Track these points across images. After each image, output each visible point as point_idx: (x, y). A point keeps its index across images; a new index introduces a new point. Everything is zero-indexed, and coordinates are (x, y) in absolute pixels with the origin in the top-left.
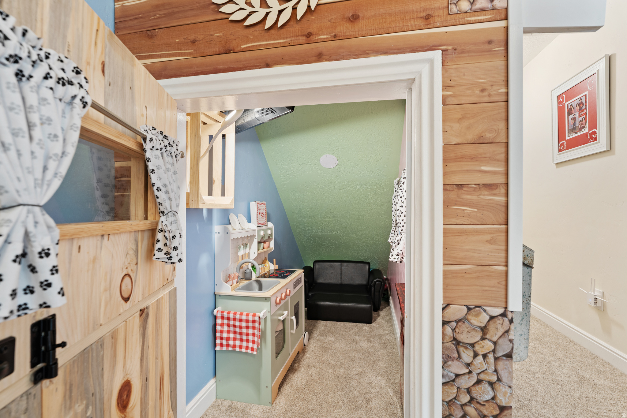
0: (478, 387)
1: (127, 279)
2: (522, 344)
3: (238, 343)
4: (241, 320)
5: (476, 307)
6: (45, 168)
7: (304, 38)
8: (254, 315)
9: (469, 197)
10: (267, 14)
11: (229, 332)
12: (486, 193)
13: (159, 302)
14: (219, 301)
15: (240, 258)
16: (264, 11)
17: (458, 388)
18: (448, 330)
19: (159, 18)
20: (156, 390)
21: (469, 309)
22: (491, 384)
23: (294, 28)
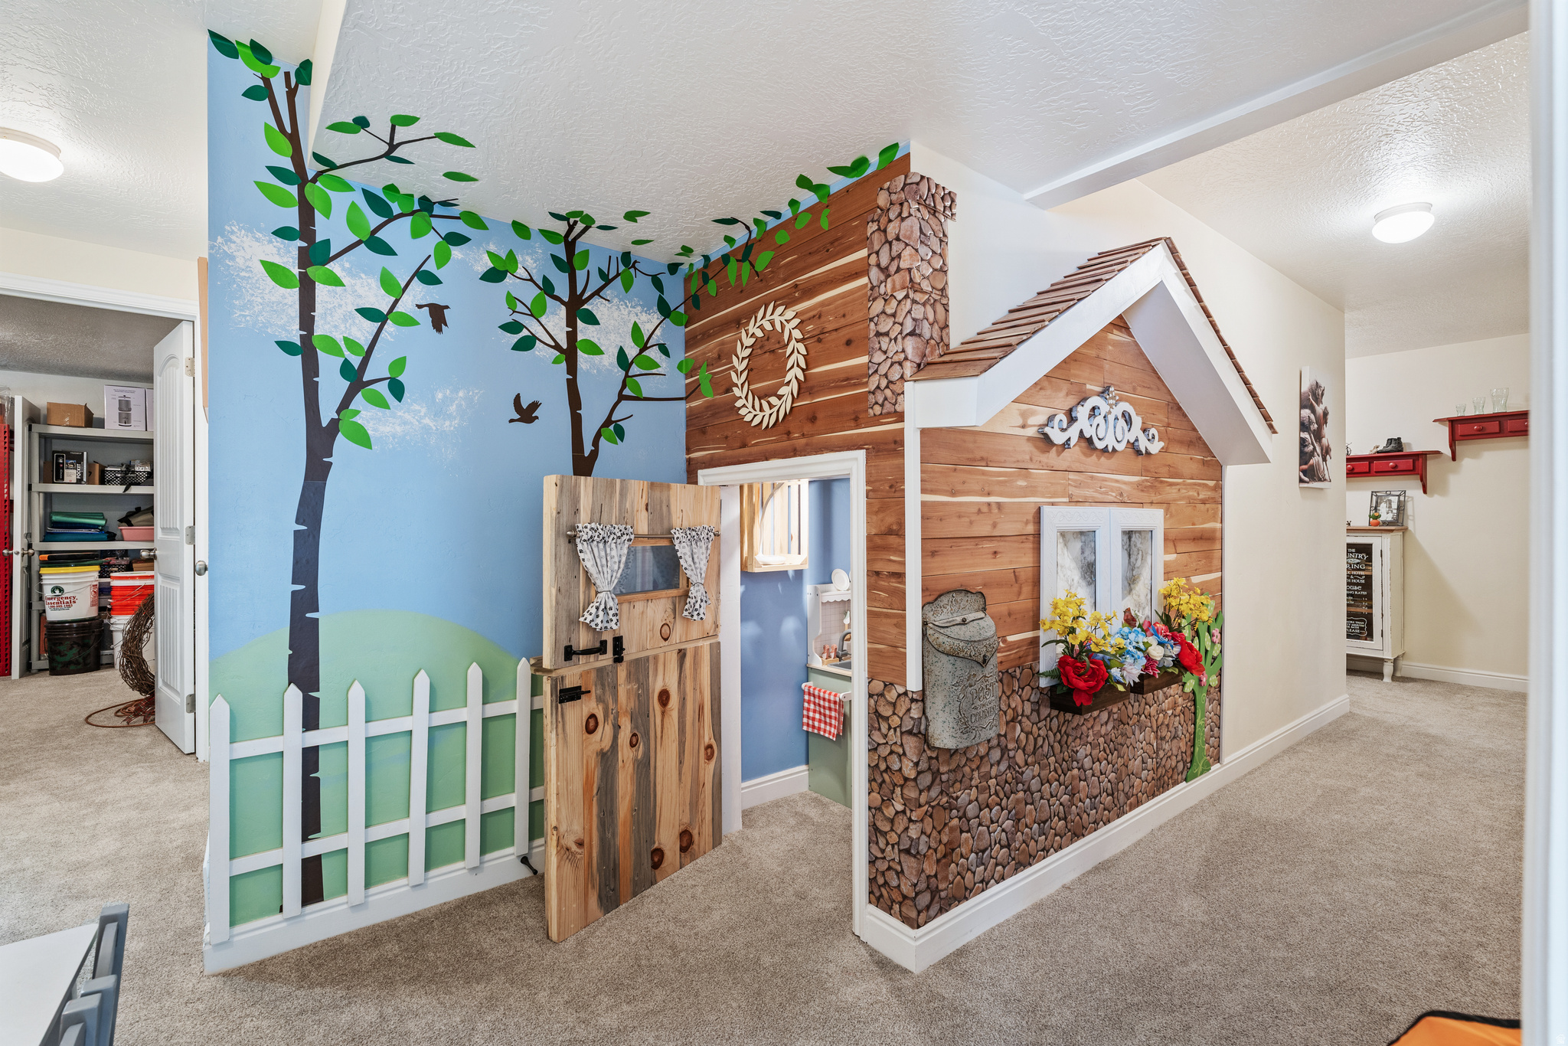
0: (890, 756)
1: (666, 627)
2: (945, 731)
3: (822, 726)
4: (824, 699)
5: (890, 684)
6: (612, 576)
7: (786, 436)
8: (835, 695)
9: (883, 583)
10: (764, 416)
11: (815, 711)
12: (894, 580)
13: (696, 649)
14: (812, 675)
15: (847, 627)
16: (762, 414)
17: (879, 756)
18: (872, 701)
19: (708, 417)
20: (694, 712)
21: (886, 685)
22: (900, 756)
23: (781, 429)
